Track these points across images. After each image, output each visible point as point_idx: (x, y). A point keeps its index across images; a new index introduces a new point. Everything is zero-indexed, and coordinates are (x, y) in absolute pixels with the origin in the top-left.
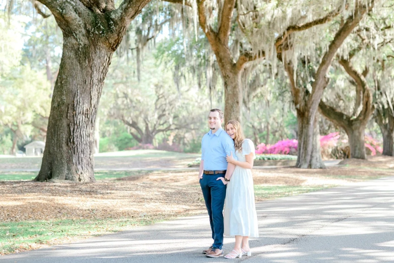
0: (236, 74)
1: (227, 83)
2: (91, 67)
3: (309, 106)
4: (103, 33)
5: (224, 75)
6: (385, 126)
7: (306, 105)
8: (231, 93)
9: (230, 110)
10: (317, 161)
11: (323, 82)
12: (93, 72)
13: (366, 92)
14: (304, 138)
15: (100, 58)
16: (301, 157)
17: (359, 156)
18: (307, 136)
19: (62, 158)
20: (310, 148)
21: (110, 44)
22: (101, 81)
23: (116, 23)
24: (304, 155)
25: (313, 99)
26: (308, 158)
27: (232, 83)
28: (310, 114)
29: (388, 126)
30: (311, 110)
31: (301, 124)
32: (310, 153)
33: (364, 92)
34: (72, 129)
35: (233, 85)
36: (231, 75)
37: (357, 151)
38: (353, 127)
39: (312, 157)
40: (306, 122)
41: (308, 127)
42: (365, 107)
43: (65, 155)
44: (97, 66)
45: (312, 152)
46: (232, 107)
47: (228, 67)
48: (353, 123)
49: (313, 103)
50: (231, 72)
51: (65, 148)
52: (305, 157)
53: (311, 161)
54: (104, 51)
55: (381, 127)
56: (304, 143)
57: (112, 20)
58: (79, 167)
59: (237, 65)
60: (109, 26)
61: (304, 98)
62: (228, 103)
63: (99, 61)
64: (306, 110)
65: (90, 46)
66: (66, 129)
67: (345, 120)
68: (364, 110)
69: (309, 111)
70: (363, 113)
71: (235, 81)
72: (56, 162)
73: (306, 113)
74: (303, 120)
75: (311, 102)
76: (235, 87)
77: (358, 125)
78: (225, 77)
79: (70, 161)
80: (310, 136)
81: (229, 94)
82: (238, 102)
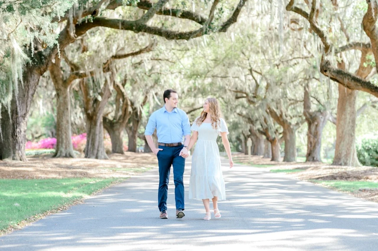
0: (66, 87)
1: (59, 94)
2: (28, 86)
3: (97, 111)
4: (37, 64)
5: (57, 88)
6: (130, 128)
7: (94, 111)
8: (62, 101)
9: (62, 114)
10: (102, 154)
11: (108, 94)
12: (29, 89)
13: (125, 101)
14: (92, 136)
15: (33, 80)
16: (89, 151)
17: (119, 151)
18: (94, 134)
19: (9, 145)
20: (96, 144)
21: (41, 71)
22: (33, 95)
23: (45, 58)
24: (91, 150)
25: (100, 106)
26: (95, 152)
27: (63, 94)
28: (97, 118)
29: (133, 128)
30: (98, 115)
31: (89, 125)
32: (96, 148)
33: (123, 101)
34: (15, 127)
35: (64, 96)
36: (62, 88)
37: (118, 148)
38: (115, 128)
39: (98, 150)
40: (94, 124)
41: (95, 128)
42: (124, 112)
43: (11, 144)
44: (32, 86)
45: (98, 147)
46: (63, 112)
47: (60, 82)
48: (115, 125)
49: (99, 109)
50: (62, 86)
51: (11, 139)
52: (93, 151)
53: (97, 154)
54: (36, 76)
55: (127, 129)
56: (92, 140)
57: (44, 56)
58: (20, 152)
59: (67, 81)
60: (41, 59)
61: (93, 106)
62: (60, 109)
63: (33, 82)
64: (94, 115)
65: (28, 72)
66: (12, 127)
67: (108, 122)
68: (123, 115)
69: (96, 115)
70: (122, 117)
71: (65, 93)
72: (5, 149)
73: (94, 117)
74: (91, 123)
75: (98, 109)
76: (65, 98)
77: (118, 127)
78: (57, 90)
79: (14, 148)
80: (97, 135)
81: (60, 103)
82: (67, 109)
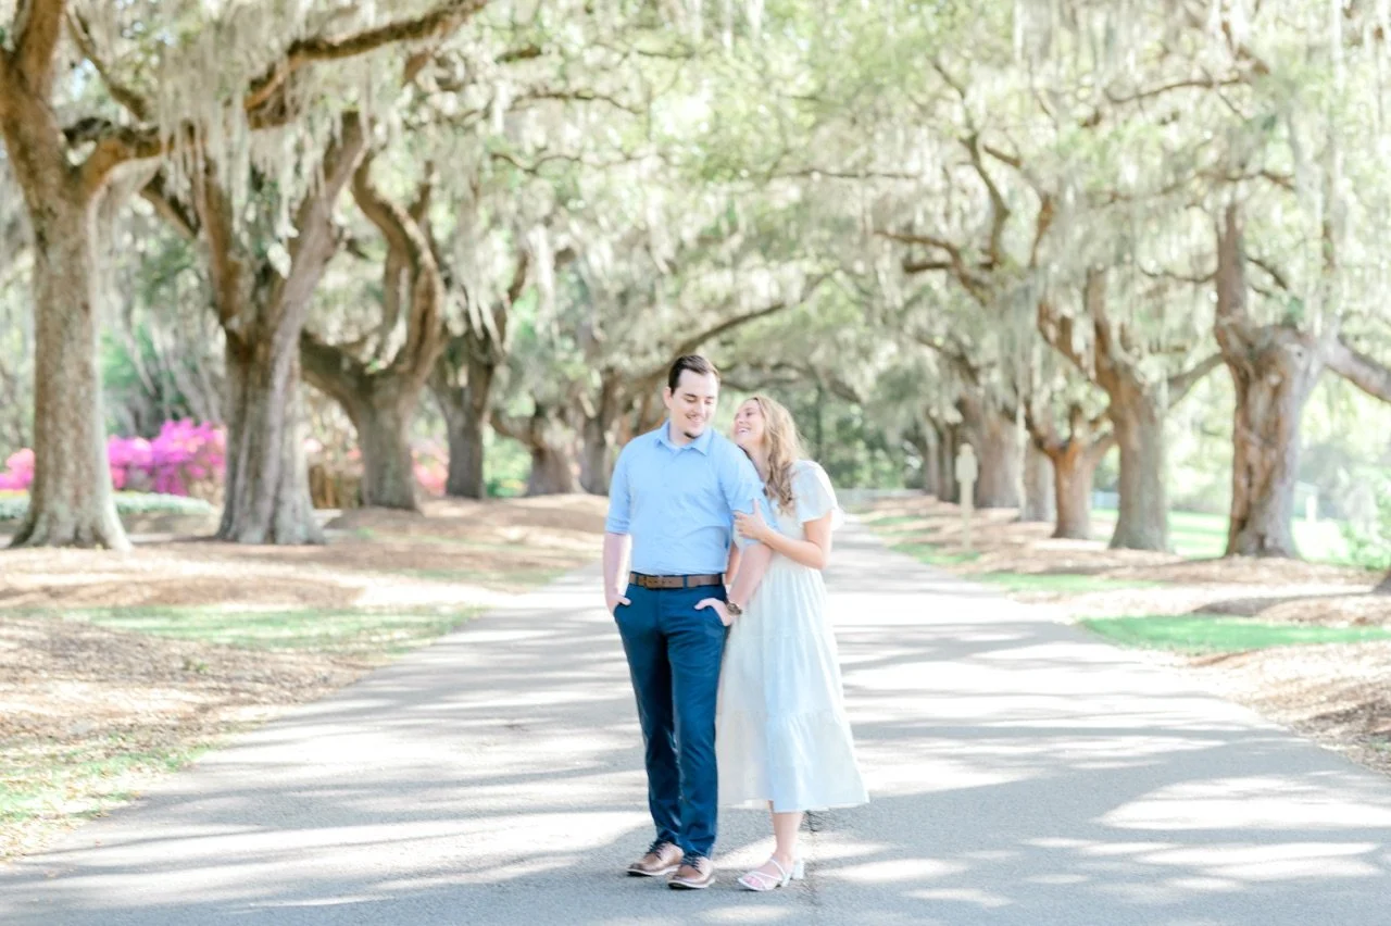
0: (79, 202)
1: (47, 235)
3: (271, 322)
5: (36, 204)
6: (458, 396)
7: (261, 319)
8: (60, 271)
9: (59, 333)
10: (296, 520)
11: (324, 242)
13: (423, 279)
14: (252, 438)
16: (237, 502)
17: (396, 500)
18: (262, 428)
20: (270, 474)
24: (248, 498)
25: (286, 298)
26: (266, 507)
27: (65, 235)
28: (273, 353)
29: (467, 397)
30: (278, 338)
32: (270, 489)
33: (414, 278)
35: (71, 242)
36: (62, 207)
37: (389, 483)
38: (377, 399)
39: (277, 502)
40: (258, 380)
41: (265, 398)
42: (417, 330)
45: (279, 487)
46: (66, 322)
47: (53, 178)
48: (377, 382)
50: (61, 195)
52: (253, 503)
53: (274, 517)
56: (251, 456)
59: (86, 172)
61: (254, 296)
62: (51, 310)
64: (258, 339)
67: (348, 373)
69: (269, 342)
70: (410, 351)
71: (75, 230)
73: (261, 349)
74: (246, 373)
75: (278, 311)
76: (75, 252)
77: (393, 391)
78: (40, 215)
80: (271, 430)
81: (52, 278)
82: (86, 307)
